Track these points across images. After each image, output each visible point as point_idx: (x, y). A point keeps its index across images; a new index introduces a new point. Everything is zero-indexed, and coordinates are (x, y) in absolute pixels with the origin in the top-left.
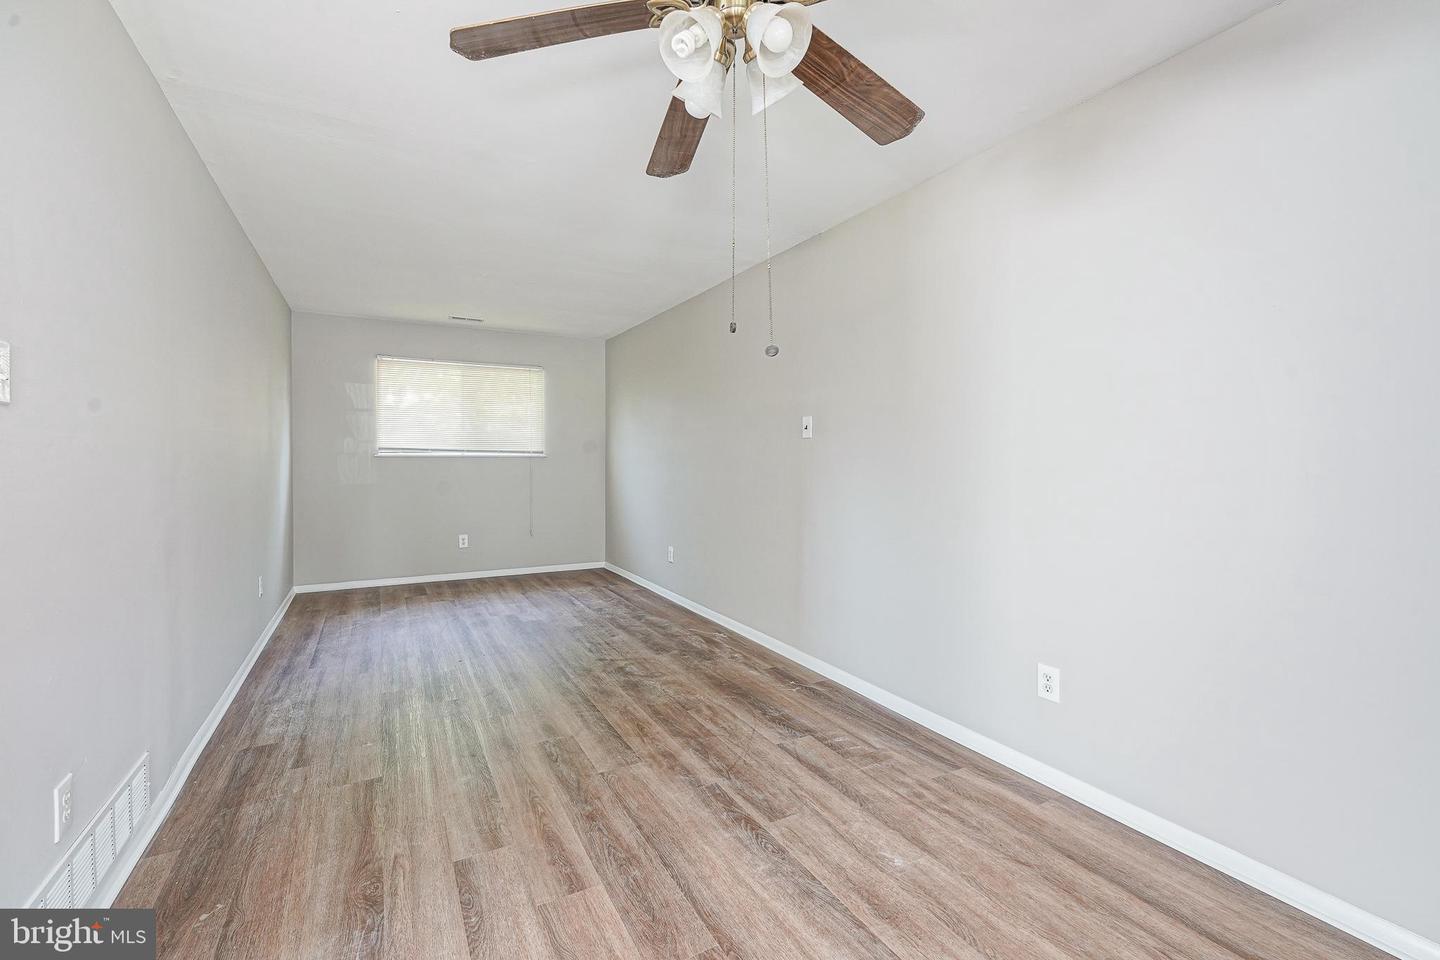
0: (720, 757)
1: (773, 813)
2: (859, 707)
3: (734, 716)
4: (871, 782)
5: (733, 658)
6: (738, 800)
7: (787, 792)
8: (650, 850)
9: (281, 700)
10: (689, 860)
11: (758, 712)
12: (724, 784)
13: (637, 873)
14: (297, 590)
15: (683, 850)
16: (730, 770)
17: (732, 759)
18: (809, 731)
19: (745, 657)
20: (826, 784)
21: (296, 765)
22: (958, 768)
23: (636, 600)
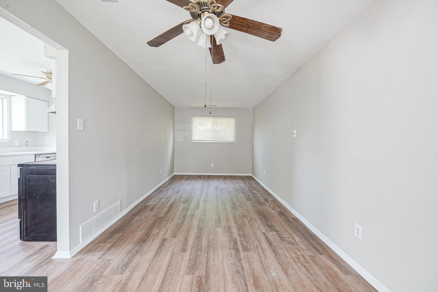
0: (243, 231)
1: (246, 249)
2: (300, 228)
3: (256, 222)
4: (285, 250)
5: (270, 206)
6: (239, 244)
7: (255, 245)
8: (206, 249)
9: (157, 197)
10: (214, 254)
11: (264, 222)
12: (238, 239)
13: (199, 253)
14: (175, 174)
15: (214, 251)
16: (243, 236)
17: (246, 233)
18: (277, 231)
19: (274, 206)
20: (269, 247)
21: (150, 211)
22: (322, 254)
23: (253, 185)
